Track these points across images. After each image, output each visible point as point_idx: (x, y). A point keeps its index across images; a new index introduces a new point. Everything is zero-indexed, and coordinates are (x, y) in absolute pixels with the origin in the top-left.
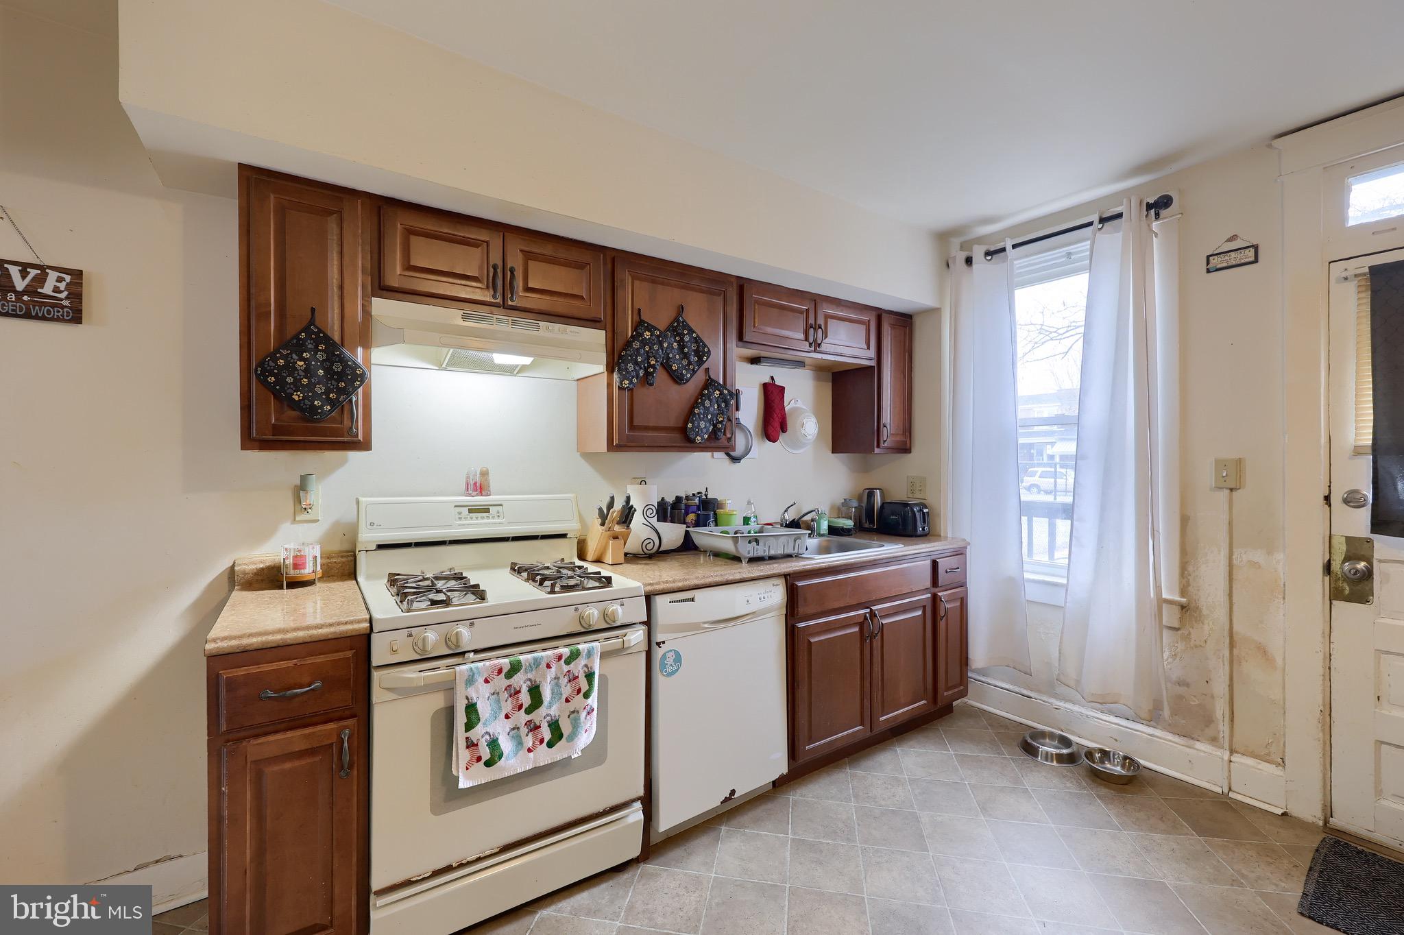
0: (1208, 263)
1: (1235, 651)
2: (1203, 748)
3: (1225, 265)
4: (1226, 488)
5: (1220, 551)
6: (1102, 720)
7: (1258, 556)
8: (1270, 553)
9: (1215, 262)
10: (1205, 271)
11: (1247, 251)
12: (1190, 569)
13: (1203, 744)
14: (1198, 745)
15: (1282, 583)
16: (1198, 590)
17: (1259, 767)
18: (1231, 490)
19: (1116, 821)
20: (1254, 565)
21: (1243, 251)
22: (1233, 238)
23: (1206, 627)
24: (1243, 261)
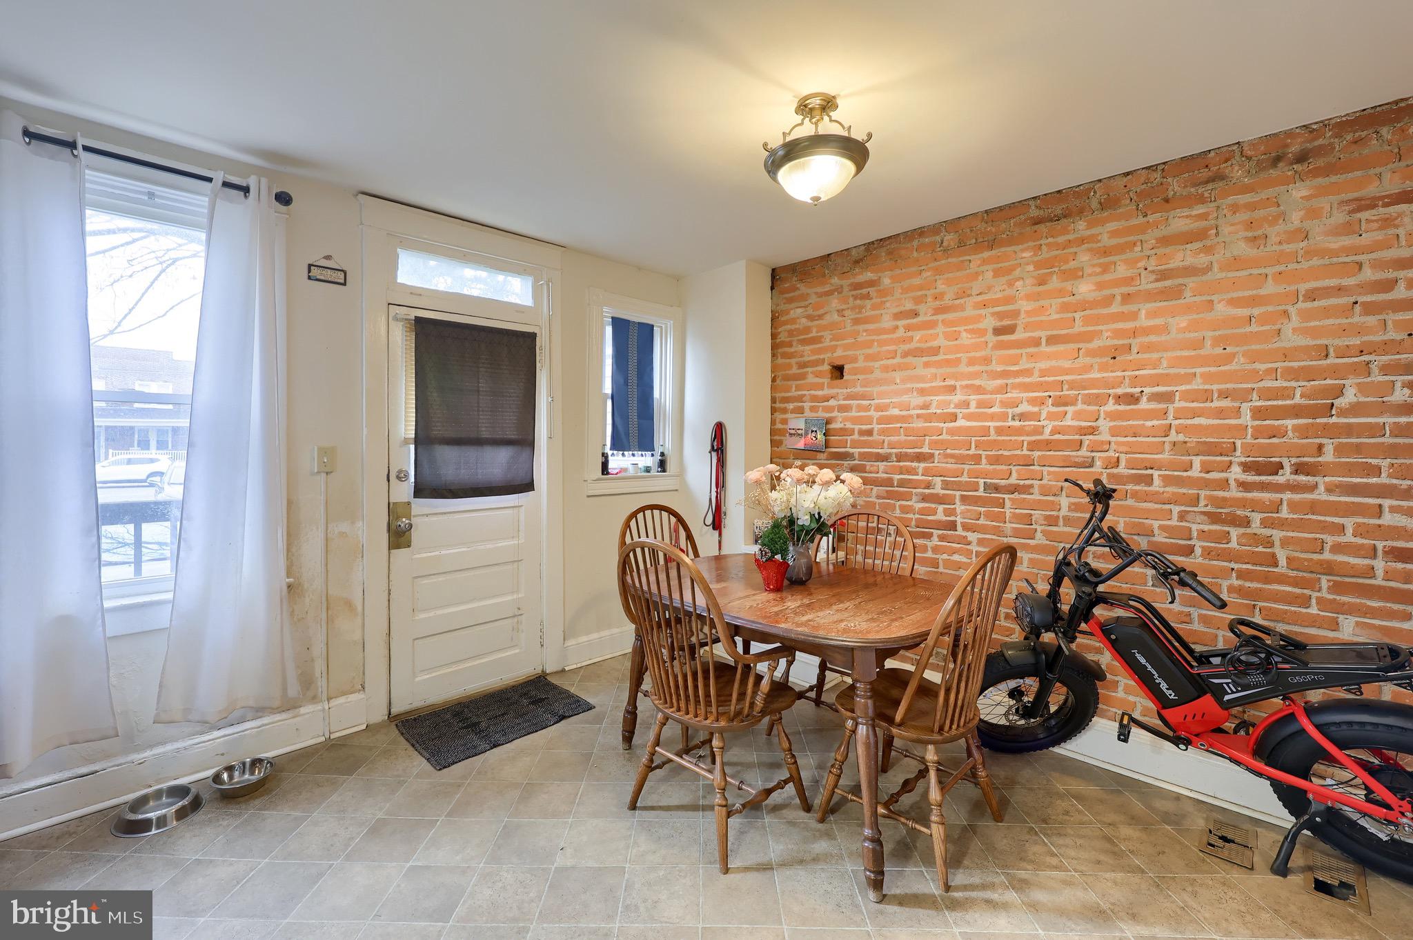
0: (309, 271)
1: (330, 612)
2: (307, 711)
3: (322, 278)
4: (324, 472)
5: (317, 528)
6: (204, 742)
7: (344, 527)
8: (353, 523)
9: (315, 272)
10: (307, 277)
11: (339, 273)
12: (294, 550)
13: (306, 707)
14: (302, 710)
15: (361, 545)
16: (301, 568)
17: (349, 700)
18: (327, 473)
19: (298, 814)
20: (342, 534)
21: (336, 272)
22: (328, 258)
23: (307, 600)
24: (336, 280)
